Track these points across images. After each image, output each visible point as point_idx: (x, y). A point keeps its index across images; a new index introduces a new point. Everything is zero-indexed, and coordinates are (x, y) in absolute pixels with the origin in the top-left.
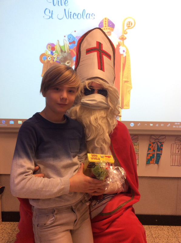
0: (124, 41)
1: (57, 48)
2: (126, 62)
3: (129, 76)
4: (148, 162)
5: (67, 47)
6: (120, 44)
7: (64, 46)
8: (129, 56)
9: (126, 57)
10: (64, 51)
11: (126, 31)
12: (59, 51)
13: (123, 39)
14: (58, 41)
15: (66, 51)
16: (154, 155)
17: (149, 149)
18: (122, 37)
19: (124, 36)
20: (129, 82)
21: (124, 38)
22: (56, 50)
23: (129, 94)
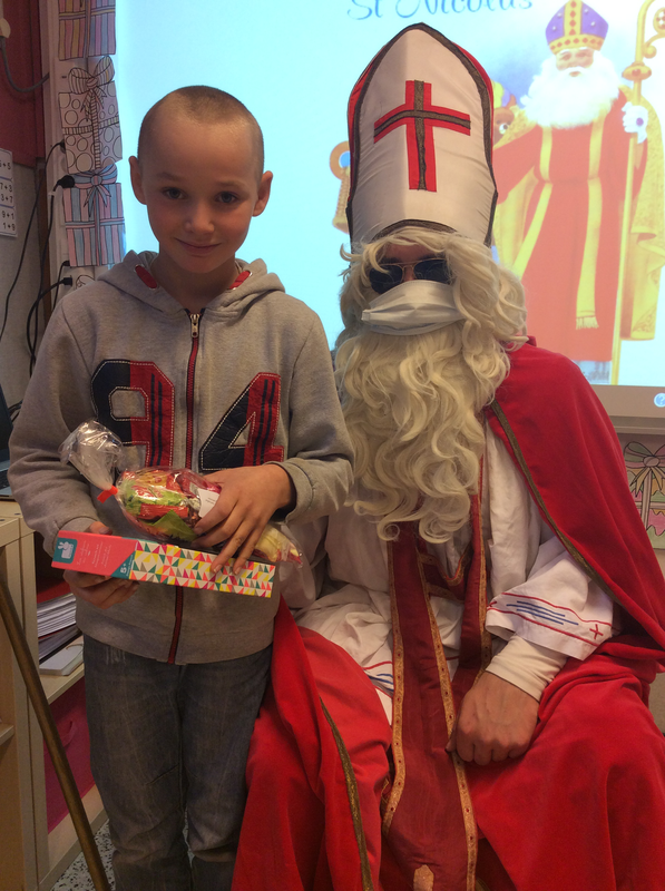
0: (643, 82)
2: (648, 163)
3: (656, 216)
6: (627, 95)
8: (659, 138)
9: (649, 145)
11: (653, 44)
13: (637, 75)
18: (635, 68)
19: (643, 65)
20: (656, 238)
23: (656, 282)
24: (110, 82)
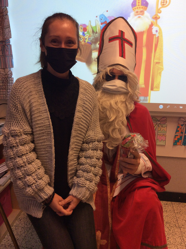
0: (158, 20)
1: (89, 29)
2: (159, 43)
3: (161, 57)
4: (175, 143)
5: (98, 27)
6: (153, 24)
7: (96, 26)
8: (162, 36)
9: (159, 38)
10: (95, 32)
11: (161, 9)
12: (91, 32)
13: (156, 18)
14: (90, 21)
15: (98, 32)
16: (181, 137)
17: (177, 131)
18: (156, 16)
19: (158, 15)
20: (160, 64)
21: (158, 17)
22: (87, 31)
23: (160, 75)
24: (7, 15)
